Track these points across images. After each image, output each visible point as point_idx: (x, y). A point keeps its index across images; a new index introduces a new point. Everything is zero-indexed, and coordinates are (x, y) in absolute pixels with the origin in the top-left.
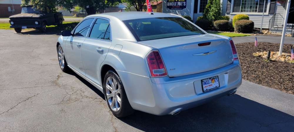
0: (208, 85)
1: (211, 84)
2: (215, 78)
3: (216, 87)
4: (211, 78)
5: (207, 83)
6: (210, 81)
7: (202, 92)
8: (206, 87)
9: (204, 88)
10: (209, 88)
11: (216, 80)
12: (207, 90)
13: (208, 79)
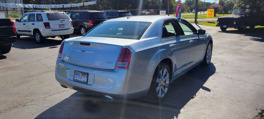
0: (79, 76)
1: (81, 77)
2: (85, 73)
3: (84, 81)
4: (82, 73)
5: (78, 75)
6: (81, 74)
7: (73, 80)
8: (76, 77)
9: (75, 78)
10: (78, 79)
11: (86, 76)
12: (76, 80)
13: (80, 72)
